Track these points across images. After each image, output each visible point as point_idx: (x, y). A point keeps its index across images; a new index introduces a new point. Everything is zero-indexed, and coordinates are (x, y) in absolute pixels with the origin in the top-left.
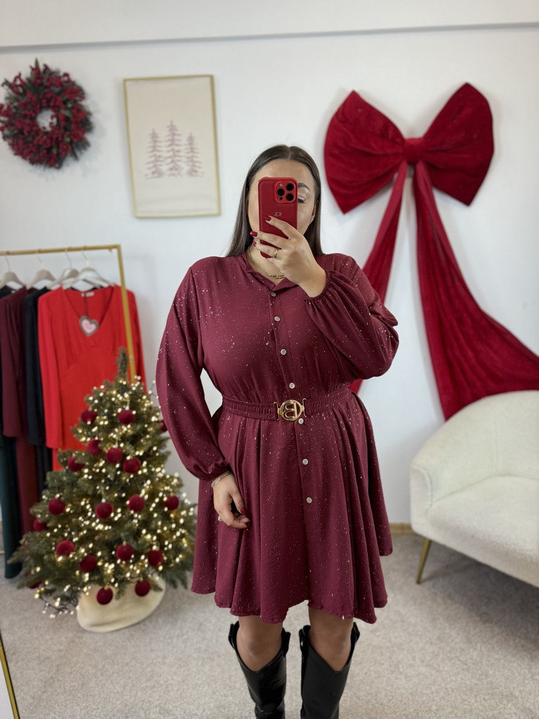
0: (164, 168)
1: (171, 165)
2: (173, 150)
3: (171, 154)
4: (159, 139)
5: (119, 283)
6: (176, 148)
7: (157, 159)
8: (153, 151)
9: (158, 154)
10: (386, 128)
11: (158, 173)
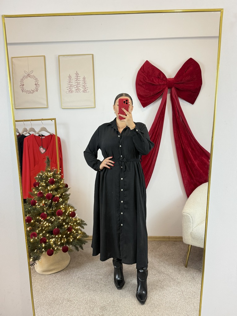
0: (74, 89)
1: (76, 88)
2: (77, 82)
3: (76, 84)
4: (71, 78)
5: (55, 134)
6: (78, 82)
7: (71, 86)
8: (69, 83)
9: (71, 84)
10: (160, 74)
11: (71, 91)
